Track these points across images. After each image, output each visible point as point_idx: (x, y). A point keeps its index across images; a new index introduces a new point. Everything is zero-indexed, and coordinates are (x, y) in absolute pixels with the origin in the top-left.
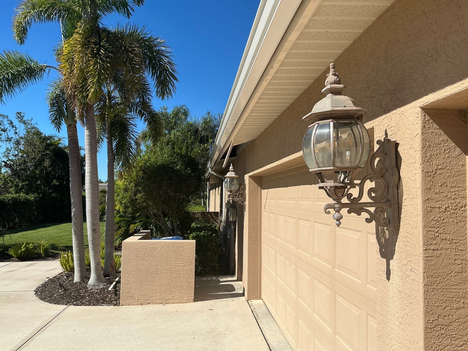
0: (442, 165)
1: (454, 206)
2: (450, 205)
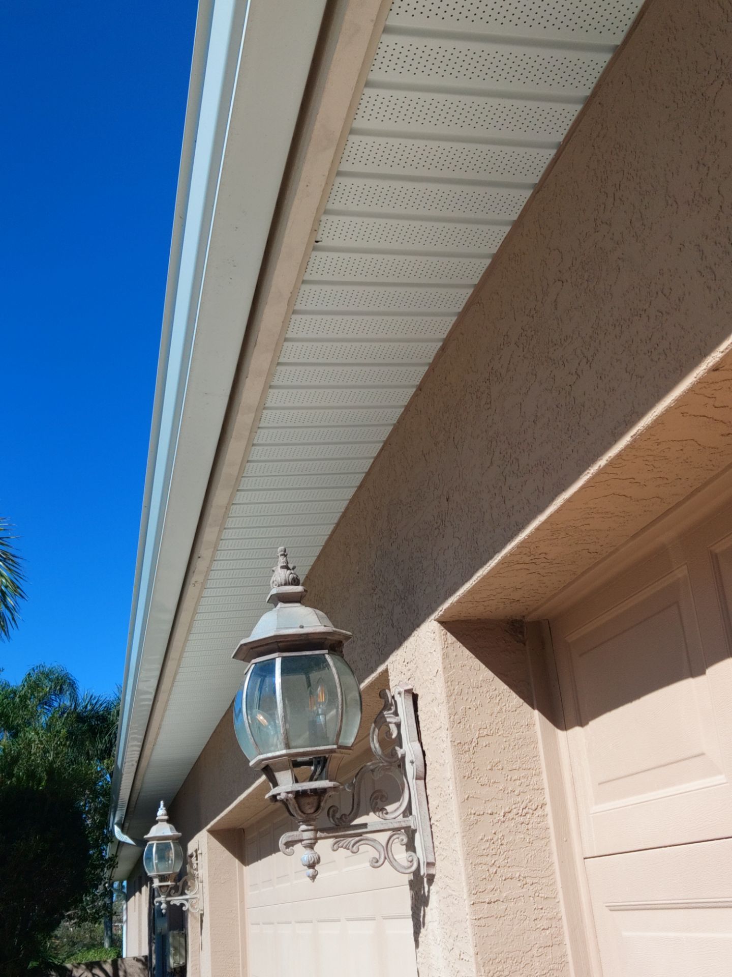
0: (488, 727)
1: (521, 809)
2: (514, 807)
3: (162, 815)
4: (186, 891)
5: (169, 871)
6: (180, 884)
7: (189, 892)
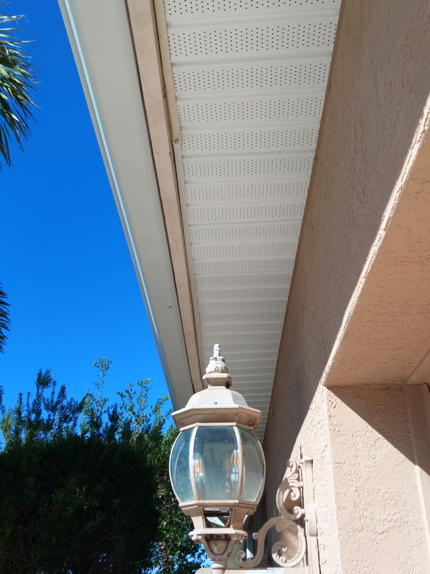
3: (216, 371)
4: (275, 556)
5: (231, 499)
6: (259, 536)
7: (283, 558)
